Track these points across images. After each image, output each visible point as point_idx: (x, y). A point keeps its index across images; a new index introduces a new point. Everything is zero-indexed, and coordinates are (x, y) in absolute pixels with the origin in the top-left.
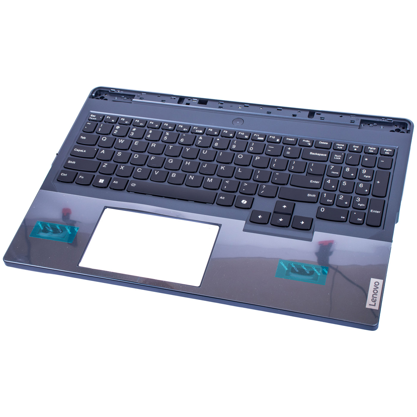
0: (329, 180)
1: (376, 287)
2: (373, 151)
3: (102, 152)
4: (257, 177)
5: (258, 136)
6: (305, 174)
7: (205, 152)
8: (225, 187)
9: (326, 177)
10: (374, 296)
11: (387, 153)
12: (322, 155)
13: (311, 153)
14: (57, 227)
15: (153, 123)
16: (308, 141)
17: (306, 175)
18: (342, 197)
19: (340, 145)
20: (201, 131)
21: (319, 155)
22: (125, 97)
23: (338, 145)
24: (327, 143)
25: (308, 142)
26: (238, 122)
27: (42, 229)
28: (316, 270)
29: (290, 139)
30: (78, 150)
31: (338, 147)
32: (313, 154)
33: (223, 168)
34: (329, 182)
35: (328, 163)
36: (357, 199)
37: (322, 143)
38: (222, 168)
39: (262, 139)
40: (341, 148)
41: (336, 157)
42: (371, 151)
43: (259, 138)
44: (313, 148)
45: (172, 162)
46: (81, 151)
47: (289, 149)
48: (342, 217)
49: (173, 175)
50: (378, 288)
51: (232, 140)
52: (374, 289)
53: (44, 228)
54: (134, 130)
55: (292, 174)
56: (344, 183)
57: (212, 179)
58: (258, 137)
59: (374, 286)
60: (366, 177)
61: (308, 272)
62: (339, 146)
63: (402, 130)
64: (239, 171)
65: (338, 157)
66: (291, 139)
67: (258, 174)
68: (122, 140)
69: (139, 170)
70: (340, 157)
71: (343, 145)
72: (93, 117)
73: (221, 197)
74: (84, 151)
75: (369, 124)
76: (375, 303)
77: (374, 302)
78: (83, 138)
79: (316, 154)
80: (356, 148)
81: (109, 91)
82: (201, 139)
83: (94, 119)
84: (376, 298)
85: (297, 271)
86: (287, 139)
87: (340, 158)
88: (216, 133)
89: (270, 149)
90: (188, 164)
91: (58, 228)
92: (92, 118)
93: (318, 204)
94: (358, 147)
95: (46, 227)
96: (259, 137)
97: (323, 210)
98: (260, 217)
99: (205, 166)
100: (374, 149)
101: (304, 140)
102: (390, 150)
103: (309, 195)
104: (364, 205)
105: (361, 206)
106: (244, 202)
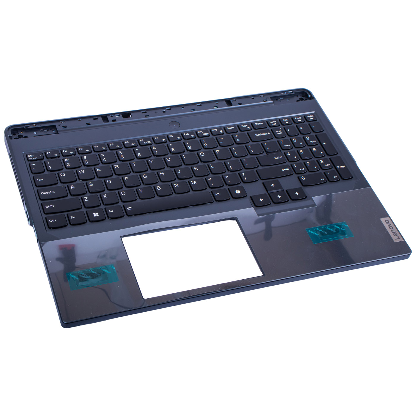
0: (288, 153)
1: (389, 225)
2: (301, 120)
3: (72, 187)
4: (231, 168)
5: (201, 132)
6: (265, 154)
7: (169, 160)
8: (212, 184)
9: (283, 151)
10: (393, 231)
11: (312, 119)
12: (266, 134)
13: (256, 135)
14: (91, 272)
15: (97, 147)
16: (245, 126)
17: (267, 154)
18: (308, 163)
19: (273, 122)
20: (149, 142)
21: (263, 134)
22: (44, 130)
23: (271, 122)
24: (262, 123)
25: (247, 127)
26: (174, 125)
27: (77, 279)
28: (338, 228)
29: (230, 128)
30: (45, 193)
31: (273, 124)
32: (259, 135)
33: (196, 168)
34: (289, 155)
35: (276, 139)
36: (321, 162)
37: (258, 124)
39: (208, 134)
40: (275, 124)
41: (278, 133)
42: (299, 120)
43: (204, 134)
44: (254, 130)
45: (147, 177)
46: (49, 193)
47: (236, 136)
48: (322, 179)
49: (158, 188)
50: (390, 224)
52: (389, 226)
53: (79, 277)
54: (85, 157)
55: (255, 157)
56: (300, 152)
57: (195, 181)
58: (202, 134)
59: (387, 224)
60: (313, 142)
61: (334, 231)
62: (273, 123)
63: (304, 98)
64: (212, 167)
65: (279, 132)
66: (232, 128)
67: (230, 165)
68: (81, 171)
69: (123, 193)
71: (275, 122)
72: (32, 157)
73: (216, 194)
74: (52, 192)
75: (277, 100)
76: (398, 237)
77: (397, 235)
78: (40, 180)
79: (261, 135)
80: (286, 121)
81: (24, 128)
82: (155, 148)
83: (34, 158)
84: (395, 232)
85: (326, 233)
86: (228, 128)
88: (163, 140)
89: (221, 140)
90: (162, 174)
91: (93, 272)
92: (32, 159)
93: (296, 175)
94: (287, 120)
95: (81, 276)
97: (303, 178)
98: (261, 200)
99: (179, 172)
100: (300, 118)
101: (242, 126)
102: (312, 116)
103: (283, 170)
104: (329, 165)
105: (327, 166)
106: (238, 192)
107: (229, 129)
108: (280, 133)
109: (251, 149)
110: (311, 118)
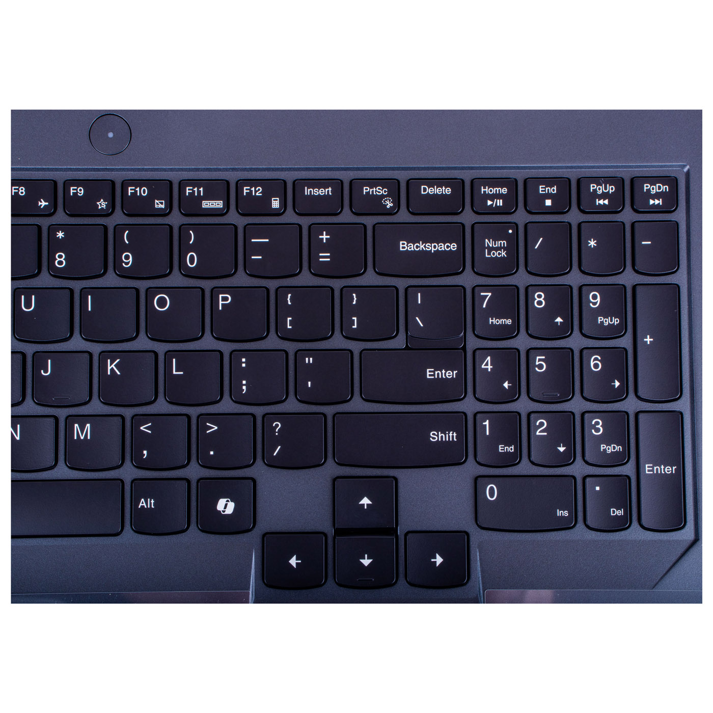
0: (489, 358)
2: (606, 202)
4: (244, 388)
5: (199, 192)
6: (399, 342)
7: (28, 305)
8: (145, 452)
9: (472, 343)
11: (657, 202)
12: (442, 247)
13: (404, 246)
16: (379, 191)
18: (542, 424)
19: (494, 190)
21: (431, 247)
23: (487, 190)
24: (447, 191)
25: (383, 196)
26: (111, 135)
29: (316, 192)
31: (489, 203)
32: (412, 247)
33: (113, 366)
34: (489, 367)
35: (468, 279)
36: (594, 427)
37: (430, 191)
38: (109, 368)
39: (218, 204)
40: (500, 203)
41: (491, 249)
42: (601, 202)
43: (207, 204)
44: (403, 216)
47: (325, 237)
48: (559, 513)
51: (111, 222)
55: (356, 347)
56: (537, 363)
57: (88, 425)
58: (200, 199)
60: (606, 324)
62: (493, 197)
64: (174, 373)
65: (497, 249)
66: (321, 192)
67: (244, 374)
70: (505, 249)
71: (504, 191)
73: (142, 503)
79: (422, 246)
80: (549, 196)
86: (307, 191)
87: (504, 254)
88: (43, 204)
89: (259, 249)
93: (471, 468)
94: (553, 190)
96: (208, 197)
97: (492, 493)
98: (293, 561)
99: (46, 371)
100: (611, 189)
101: (366, 190)
102: (665, 188)
103: (435, 436)
104: (618, 448)
105: (609, 451)
106: (227, 507)
107: (311, 197)
108: (496, 254)
109: (355, 311)
110: (657, 196)
